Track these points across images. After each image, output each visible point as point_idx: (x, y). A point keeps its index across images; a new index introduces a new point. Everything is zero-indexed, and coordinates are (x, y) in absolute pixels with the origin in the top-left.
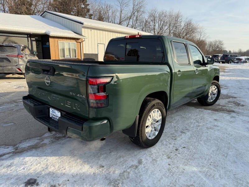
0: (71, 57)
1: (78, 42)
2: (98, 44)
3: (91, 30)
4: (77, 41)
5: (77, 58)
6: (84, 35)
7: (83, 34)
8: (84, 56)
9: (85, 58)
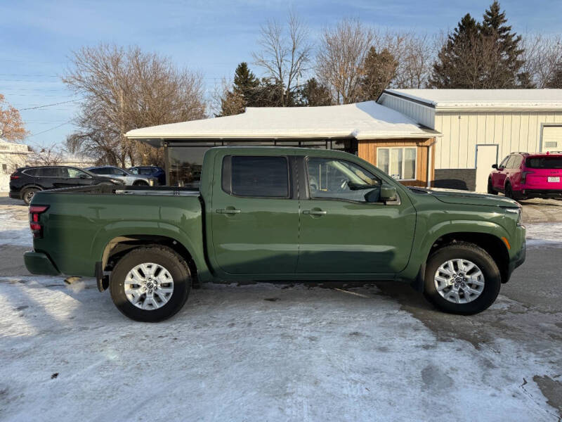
0: (403, 177)
1: (422, 146)
2: (477, 145)
3: (459, 118)
4: (420, 144)
5: (416, 179)
6: (438, 130)
7: (437, 128)
8: (435, 175)
9: (438, 178)
